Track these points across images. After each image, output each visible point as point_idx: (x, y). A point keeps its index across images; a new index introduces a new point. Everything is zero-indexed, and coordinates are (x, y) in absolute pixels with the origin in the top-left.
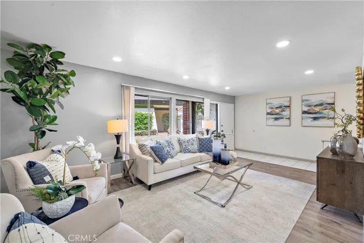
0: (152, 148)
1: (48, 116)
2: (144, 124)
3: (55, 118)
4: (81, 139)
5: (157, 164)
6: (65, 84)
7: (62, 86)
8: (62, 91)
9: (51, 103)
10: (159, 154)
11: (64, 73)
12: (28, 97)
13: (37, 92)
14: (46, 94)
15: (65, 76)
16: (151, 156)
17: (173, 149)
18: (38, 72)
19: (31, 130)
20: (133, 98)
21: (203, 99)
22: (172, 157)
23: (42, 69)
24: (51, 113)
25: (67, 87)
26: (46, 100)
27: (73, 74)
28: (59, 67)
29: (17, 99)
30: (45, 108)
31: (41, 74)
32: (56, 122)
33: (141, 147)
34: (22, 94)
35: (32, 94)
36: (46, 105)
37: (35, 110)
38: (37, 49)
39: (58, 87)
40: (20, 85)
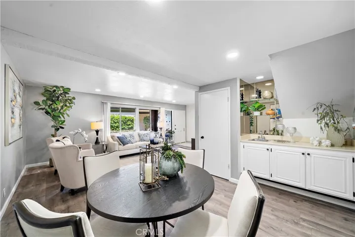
0: (118, 137)
1: (61, 121)
2: (128, 125)
3: (64, 121)
4: (80, 130)
5: (120, 146)
6: (70, 104)
7: (68, 105)
8: (68, 107)
9: (63, 114)
10: (123, 141)
11: (70, 98)
12: (52, 111)
13: (56, 109)
14: (61, 110)
15: (70, 100)
16: (118, 142)
17: (133, 139)
18: (56, 99)
19: (52, 127)
20: (109, 109)
21: (160, 108)
22: (132, 143)
23: (58, 97)
24: (63, 119)
25: (71, 105)
26: (61, 113)
27: (74, 98)
28: (67, 95)
29: (47, 113)
30: (60, 117)
31: (58, 100)
32: (64, 124)
33: (112, 137)
34: (49, 110)
35: (54, 110)
36: (61, 116)
37: (55, 118)
38: (56, 88)
39: (66, 106)
40: (49, 106)
